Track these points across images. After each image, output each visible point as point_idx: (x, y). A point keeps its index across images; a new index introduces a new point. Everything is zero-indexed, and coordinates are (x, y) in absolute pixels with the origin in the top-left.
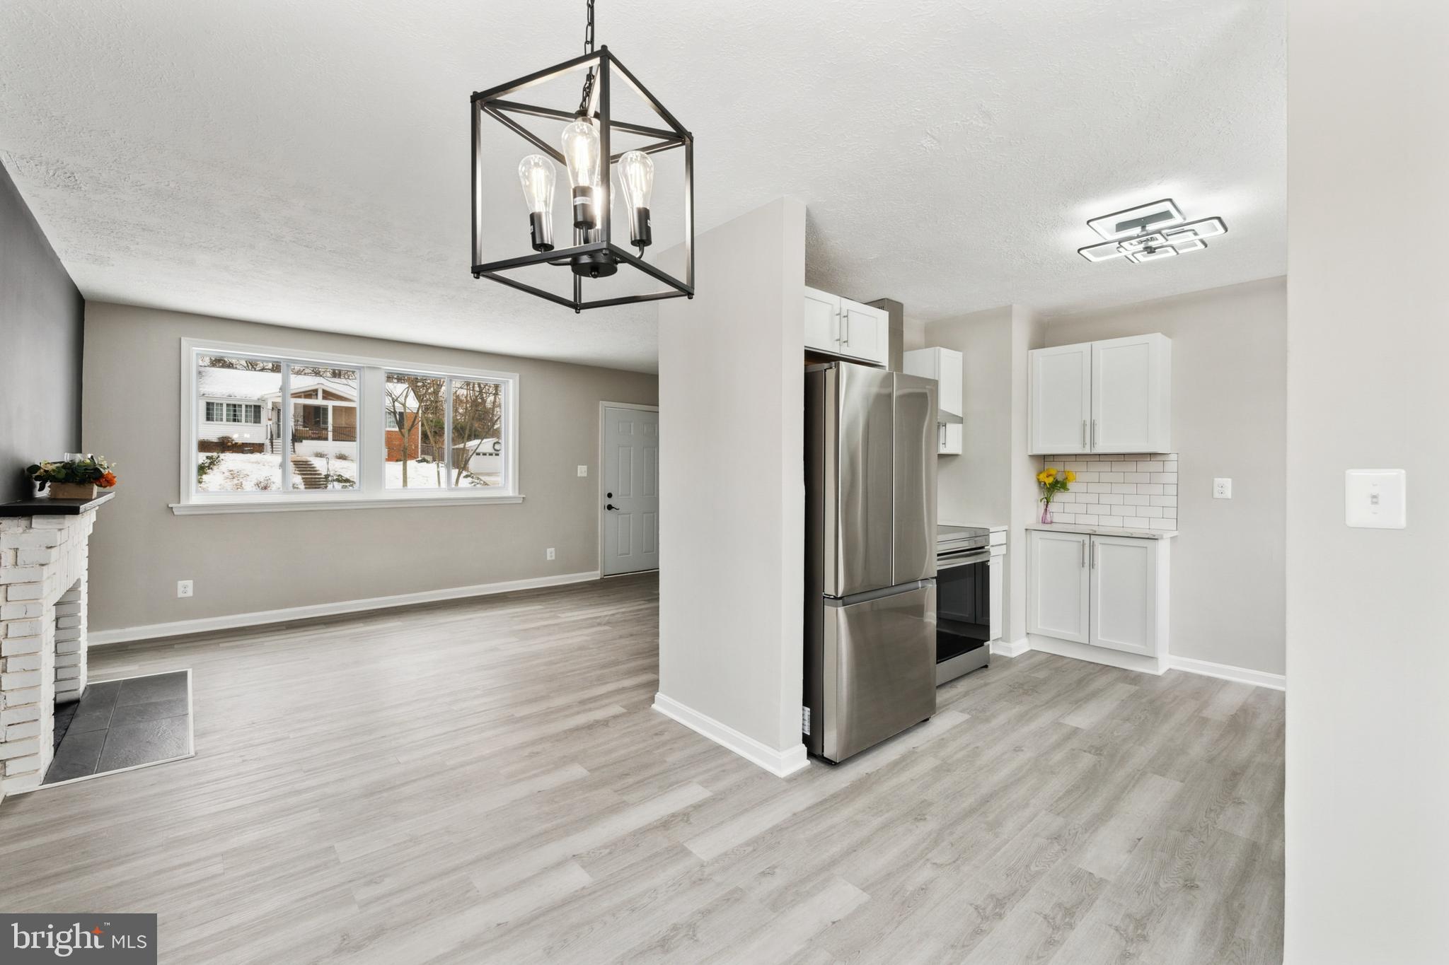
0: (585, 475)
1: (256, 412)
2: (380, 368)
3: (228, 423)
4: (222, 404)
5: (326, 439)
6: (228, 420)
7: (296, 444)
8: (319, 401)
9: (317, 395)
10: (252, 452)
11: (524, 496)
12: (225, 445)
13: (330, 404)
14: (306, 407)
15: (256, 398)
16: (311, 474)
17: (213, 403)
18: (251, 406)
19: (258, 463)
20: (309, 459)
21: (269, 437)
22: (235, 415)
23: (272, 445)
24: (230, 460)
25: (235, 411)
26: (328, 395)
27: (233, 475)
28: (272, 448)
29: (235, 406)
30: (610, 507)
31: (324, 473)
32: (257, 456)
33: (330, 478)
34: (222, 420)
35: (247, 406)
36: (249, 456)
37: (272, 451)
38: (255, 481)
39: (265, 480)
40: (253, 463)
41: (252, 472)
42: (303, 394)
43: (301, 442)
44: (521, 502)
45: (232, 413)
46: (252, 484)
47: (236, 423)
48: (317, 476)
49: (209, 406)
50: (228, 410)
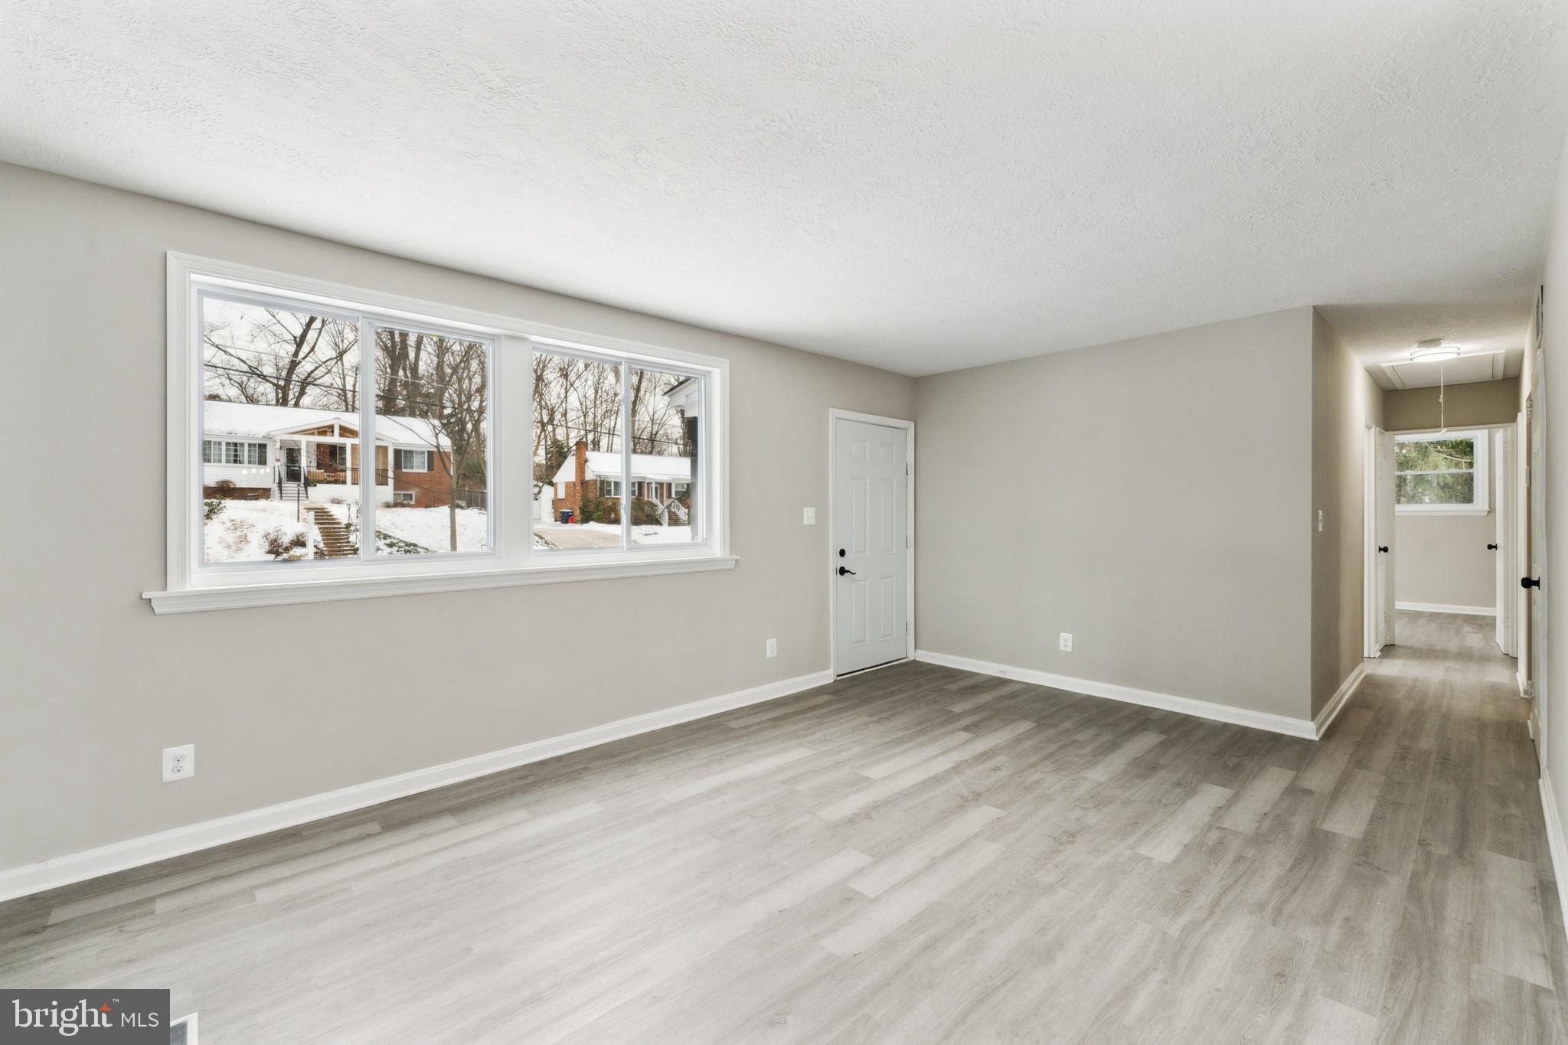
0: (812, 522)
1: (260, 452)
2: (525, 339)
3: (228, 465)
4: (220, 443)
5: (344, 482)
6: (228, 461)
7: (309, 488)
8: (335, 439)
9: (333, 432)
10: (256, 498)
11: (738, 557)
12: (224, 491)
13: (348, 442)
14: (319, 446)
15: (261, 436)
16: (329, 523)
17: (210, 442)
18: (255, 445)
19: (264, 510)
20: (325, 506)
21: (277, 481)
22: (236, 456)
23: (281, 490)
24: (233, 508)
25: (236, 451)
26: (345, 431)
27: (236, 525)
28: (281, 493)
29: (236, 445)
30: (843, 571)
31: (344, 521)
32: (262, 503)
33: (352, 528)
34: (220, 461)
35: (250, 445)
36: (253, 503)
37: (281, 497)
38: (263, 533)
39: (274, 531)
40: (259, 510)
41: (258, 521)
42: (316, 431)
43: (315, 485)
44: (733, 567)
45: (232, 453)
46: (259, 536)
47: (238, 465)
48: (336, 526)
49: (206, 445)
50: (227, 450)
